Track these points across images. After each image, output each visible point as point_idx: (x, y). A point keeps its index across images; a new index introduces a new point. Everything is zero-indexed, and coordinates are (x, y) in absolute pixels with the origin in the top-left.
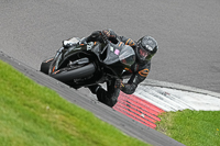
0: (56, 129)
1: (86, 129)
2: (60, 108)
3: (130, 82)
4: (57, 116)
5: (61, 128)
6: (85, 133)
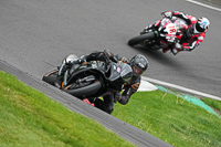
0: (15, 106)
1: (39, 106)
2: (18, 89)
3: (124, 94)
4: (16, 96)
5: (19, 105)
6: (38, 109)
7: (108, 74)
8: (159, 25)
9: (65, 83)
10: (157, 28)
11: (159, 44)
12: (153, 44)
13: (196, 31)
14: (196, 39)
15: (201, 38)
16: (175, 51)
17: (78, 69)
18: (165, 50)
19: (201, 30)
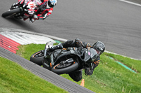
7: (83, 57)
8: (24, 3)
9: (52, 63)
10: (22, 5)
11: (23, 16)
12: (19, 16)
13: (48, 7)
14: (47, 12)
15: (50, 11)
16: (33, 20)
17: (60, 54)
18: (25, 19)
19: (52, 6)
